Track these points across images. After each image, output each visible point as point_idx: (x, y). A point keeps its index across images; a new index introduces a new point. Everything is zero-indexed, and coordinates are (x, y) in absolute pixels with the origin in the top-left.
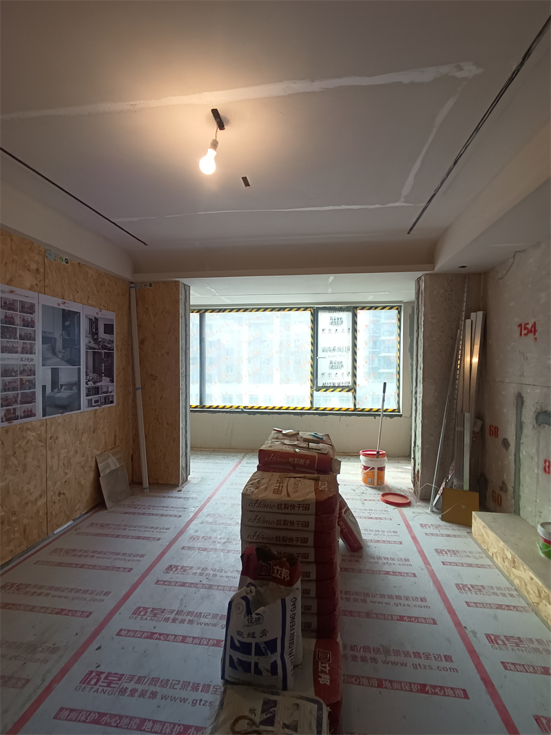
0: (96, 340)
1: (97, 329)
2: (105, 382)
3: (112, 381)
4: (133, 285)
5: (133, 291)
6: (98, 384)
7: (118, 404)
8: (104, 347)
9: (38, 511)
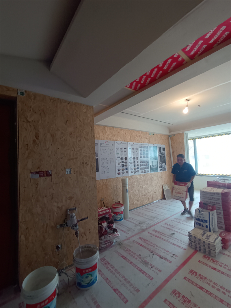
0: (161, 153)
1: (161, 150)
2: (164, 164)
3: (165, 164)
4: (170, 136)
5: (170, 137)
6: (162, 165)
7: (167, 171)
8: (163, 155)
9: (151, 195)
